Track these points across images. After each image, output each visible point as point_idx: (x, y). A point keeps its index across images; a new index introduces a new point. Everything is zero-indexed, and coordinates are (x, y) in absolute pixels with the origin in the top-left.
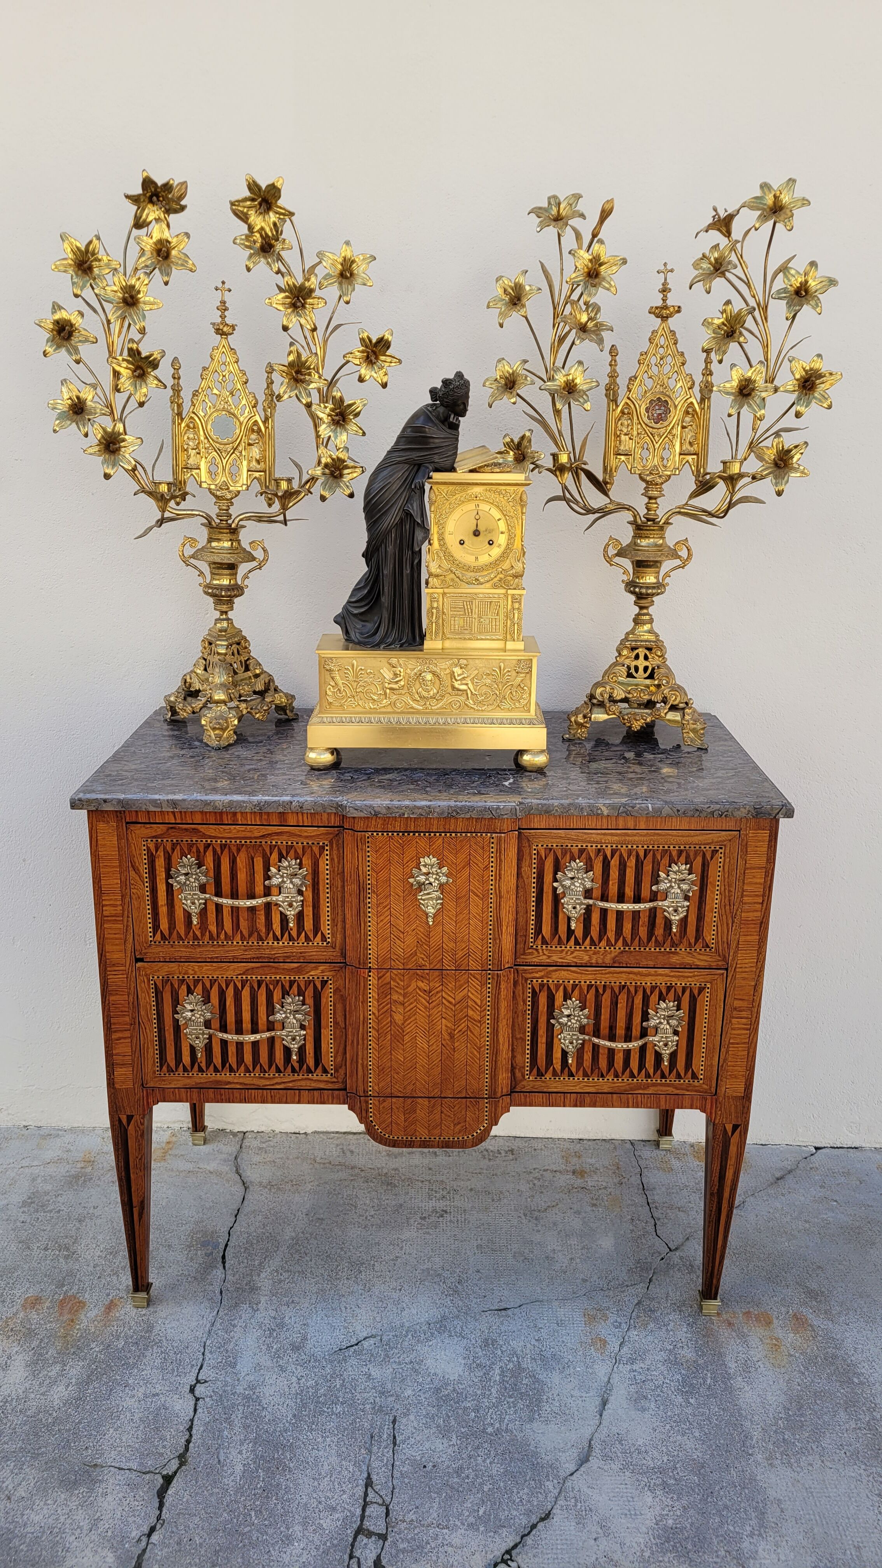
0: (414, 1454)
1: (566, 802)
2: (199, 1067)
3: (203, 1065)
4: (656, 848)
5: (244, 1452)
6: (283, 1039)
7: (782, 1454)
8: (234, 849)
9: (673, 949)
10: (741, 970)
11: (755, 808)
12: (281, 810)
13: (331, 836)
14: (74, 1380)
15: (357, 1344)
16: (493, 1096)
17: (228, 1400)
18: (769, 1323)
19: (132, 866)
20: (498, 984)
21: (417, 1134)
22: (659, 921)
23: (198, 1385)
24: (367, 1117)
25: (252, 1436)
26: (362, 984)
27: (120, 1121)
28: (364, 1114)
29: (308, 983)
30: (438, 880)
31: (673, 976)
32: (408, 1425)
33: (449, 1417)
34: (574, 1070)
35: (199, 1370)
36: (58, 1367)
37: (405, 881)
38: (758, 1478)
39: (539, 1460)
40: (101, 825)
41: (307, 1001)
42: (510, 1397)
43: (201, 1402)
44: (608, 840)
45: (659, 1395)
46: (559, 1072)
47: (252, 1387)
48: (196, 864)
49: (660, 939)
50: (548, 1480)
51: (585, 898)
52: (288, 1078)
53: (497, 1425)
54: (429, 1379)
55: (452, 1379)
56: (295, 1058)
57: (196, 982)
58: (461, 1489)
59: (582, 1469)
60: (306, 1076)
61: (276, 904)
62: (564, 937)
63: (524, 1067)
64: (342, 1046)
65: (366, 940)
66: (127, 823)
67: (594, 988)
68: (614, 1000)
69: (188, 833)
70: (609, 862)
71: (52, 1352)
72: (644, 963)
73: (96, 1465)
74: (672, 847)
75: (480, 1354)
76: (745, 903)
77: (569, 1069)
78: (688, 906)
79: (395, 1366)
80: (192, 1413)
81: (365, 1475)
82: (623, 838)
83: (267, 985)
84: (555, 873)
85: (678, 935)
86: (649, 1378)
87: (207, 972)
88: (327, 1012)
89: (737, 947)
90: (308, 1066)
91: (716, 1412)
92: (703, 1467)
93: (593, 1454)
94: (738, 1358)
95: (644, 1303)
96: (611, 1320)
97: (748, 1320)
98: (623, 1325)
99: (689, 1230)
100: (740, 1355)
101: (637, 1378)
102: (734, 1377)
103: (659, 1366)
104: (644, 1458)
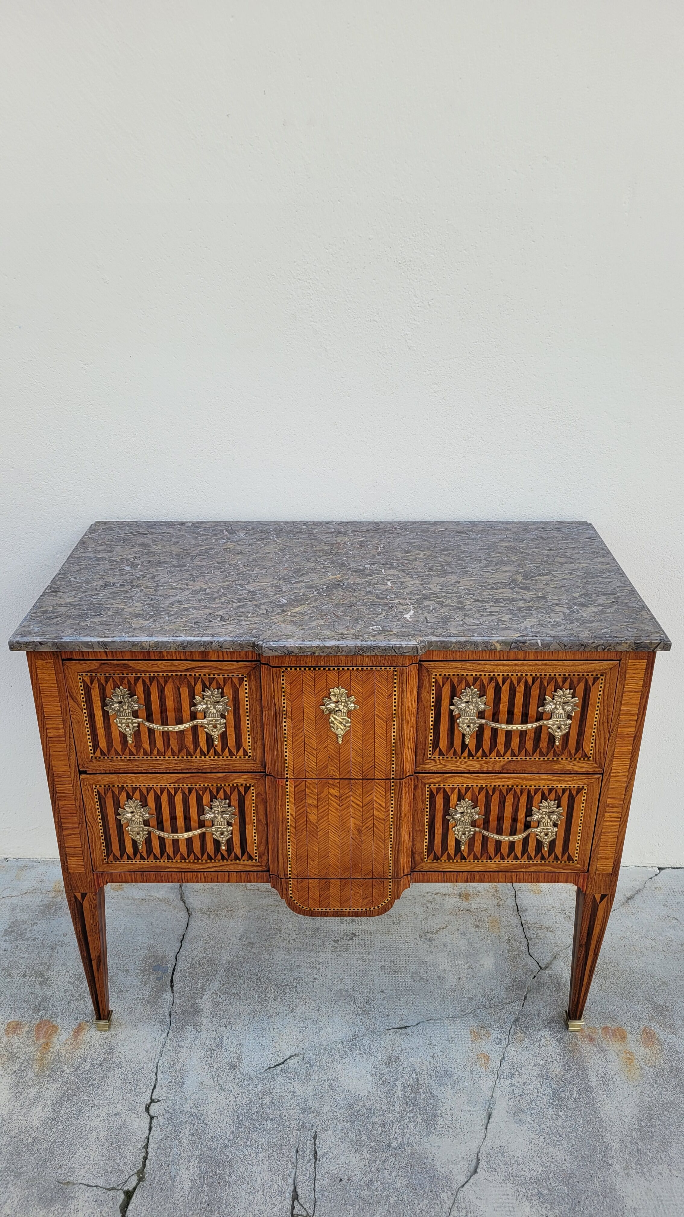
0: (332, 1168)
1: (462, 639)
2: (141, 855)
3: (145, 854)
4: (543, 676)
5: (191, 1168)
6: (213, 834)
7: (636, 1163)
8: (162, 681)
9: (555, 759)
10: (614, 775)
11: (635, 643)
12: (202, 649)
13: (249, 669)
14: (49, 1102)
15: (283, 1063)
16: (396, 877)
17: (177, 1118)
18: (623, 1038)
19: (71, 696)
20: (401, 790)
21: (331, 906)
22: (544, 736)
23: (152, 1104)
24: (287, 894)
25: (198, 1152)
26: (280, 791)
27: (75, 897)
28: (285, 892)
29: (233, 789)
30: (346, 707)
31: (554, 781)
32: (326, 1140)
33: (360, 1132)
34: (466, 854)
35: (153, 1090)
36: (36, 1089)
37: (317, 708)
38: (617, 1187)
39: (436, 1173)
40: (39, 662)
41: (233, 803)
42: (411, 1112)
43: (155, 1121)
44: (501, 669)
45: (533, 1109)
46: (453, 856)
47: (197, 1106)
48: (129, 694)
49: (544, 750)
50: (443, 1192)
51: (479, 718)
52: (218, 863)
53: (400, 1139)
54: (343, 1096)
55: (362, 1095)
56: (224, 848)
57: (134, 789)
58: (371, 1201)
59: (471, 1180)
60: (233, 862)
61: (202, 726)
62: (459, 750)
63: (422, 853)
64: (264, 838)
65: (282, 756)
66: (63, 660)
67: (484, 790)
68: (502, 800)
69: (119, 668)
70: (500, 688)
71: (31, 1074)
72: (529, 770)
73: (68, 1183)
74: (557, 675)
75: (385, 1071)
76: (622, 721)
77: (462, 853)
78: (570, 724)
79: (315, 1083)
80: (148, 1132)
81: (292, 1188)
82: (514, 668)
83: (197, 791)
84: (452, 698)
85: (560, 747)
86: (526, 1091)
87: (143, 781)
88: (251, 812)
89: (612, 756)
90: (235, 854)
91: (581, 1124)
92: (571, 1177)
93: (480, 1166)
94: (599, 1072)
95: (520, 1020)
96: (493, 1037)
97: (606, 1035)
98: (503, 1041)
99: (556, 949)
100: (600, 1069)
101: (515, 1092)
102: (596, 1090)
103: (534, 1080)
104: (522, 1169)
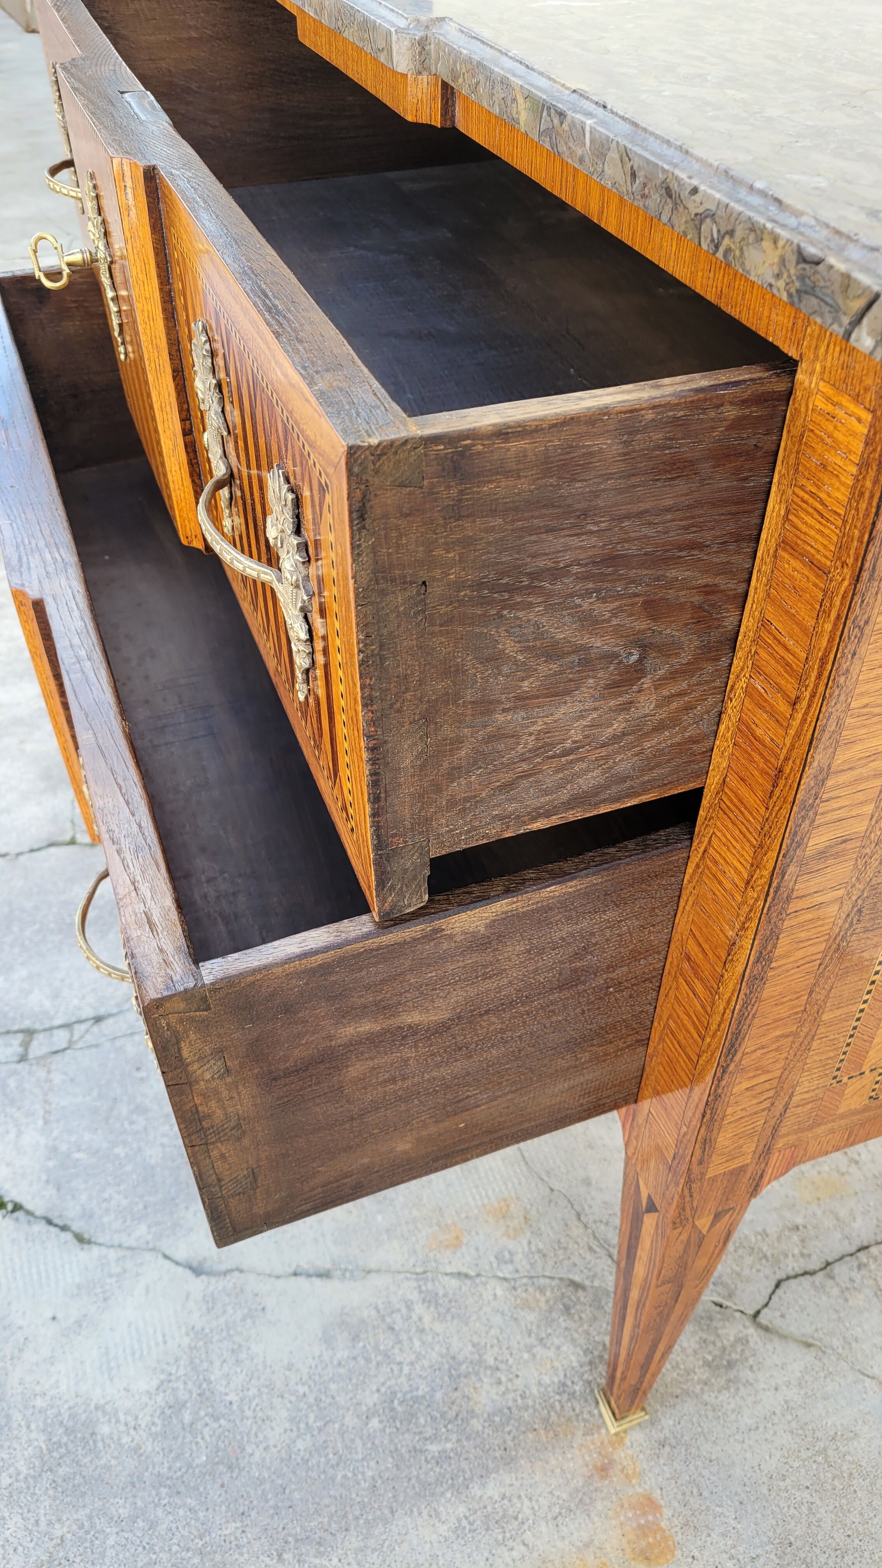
45: (368, 1360)
50: (149, 1227)
58: (111, 1121)
59: (180, 1270)
86: (404, 1337)
91: (363, 1473)
92: (230, 1468)
93: (213, 1280)
94: (515, 1500)
95: (580, 1293)
96: (511, 1245)
97: (632, 1507)
98: (510, 1267)
99: (836, 1342)
100: (527, 1503)
101: (394, 1315)
102: (463, 1497)
103: (437, 1348)
104: (224, 1361)
